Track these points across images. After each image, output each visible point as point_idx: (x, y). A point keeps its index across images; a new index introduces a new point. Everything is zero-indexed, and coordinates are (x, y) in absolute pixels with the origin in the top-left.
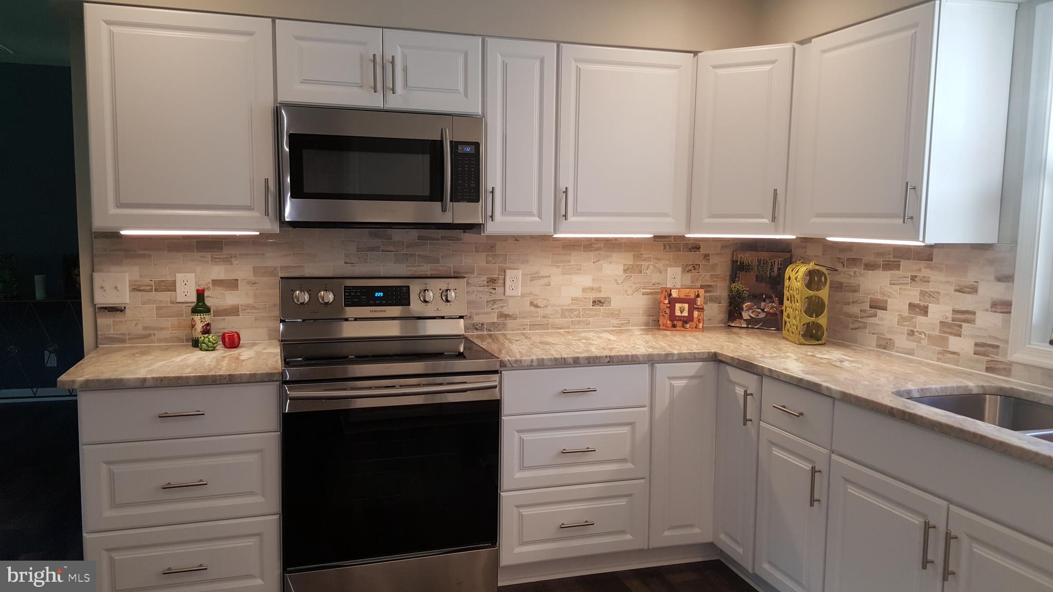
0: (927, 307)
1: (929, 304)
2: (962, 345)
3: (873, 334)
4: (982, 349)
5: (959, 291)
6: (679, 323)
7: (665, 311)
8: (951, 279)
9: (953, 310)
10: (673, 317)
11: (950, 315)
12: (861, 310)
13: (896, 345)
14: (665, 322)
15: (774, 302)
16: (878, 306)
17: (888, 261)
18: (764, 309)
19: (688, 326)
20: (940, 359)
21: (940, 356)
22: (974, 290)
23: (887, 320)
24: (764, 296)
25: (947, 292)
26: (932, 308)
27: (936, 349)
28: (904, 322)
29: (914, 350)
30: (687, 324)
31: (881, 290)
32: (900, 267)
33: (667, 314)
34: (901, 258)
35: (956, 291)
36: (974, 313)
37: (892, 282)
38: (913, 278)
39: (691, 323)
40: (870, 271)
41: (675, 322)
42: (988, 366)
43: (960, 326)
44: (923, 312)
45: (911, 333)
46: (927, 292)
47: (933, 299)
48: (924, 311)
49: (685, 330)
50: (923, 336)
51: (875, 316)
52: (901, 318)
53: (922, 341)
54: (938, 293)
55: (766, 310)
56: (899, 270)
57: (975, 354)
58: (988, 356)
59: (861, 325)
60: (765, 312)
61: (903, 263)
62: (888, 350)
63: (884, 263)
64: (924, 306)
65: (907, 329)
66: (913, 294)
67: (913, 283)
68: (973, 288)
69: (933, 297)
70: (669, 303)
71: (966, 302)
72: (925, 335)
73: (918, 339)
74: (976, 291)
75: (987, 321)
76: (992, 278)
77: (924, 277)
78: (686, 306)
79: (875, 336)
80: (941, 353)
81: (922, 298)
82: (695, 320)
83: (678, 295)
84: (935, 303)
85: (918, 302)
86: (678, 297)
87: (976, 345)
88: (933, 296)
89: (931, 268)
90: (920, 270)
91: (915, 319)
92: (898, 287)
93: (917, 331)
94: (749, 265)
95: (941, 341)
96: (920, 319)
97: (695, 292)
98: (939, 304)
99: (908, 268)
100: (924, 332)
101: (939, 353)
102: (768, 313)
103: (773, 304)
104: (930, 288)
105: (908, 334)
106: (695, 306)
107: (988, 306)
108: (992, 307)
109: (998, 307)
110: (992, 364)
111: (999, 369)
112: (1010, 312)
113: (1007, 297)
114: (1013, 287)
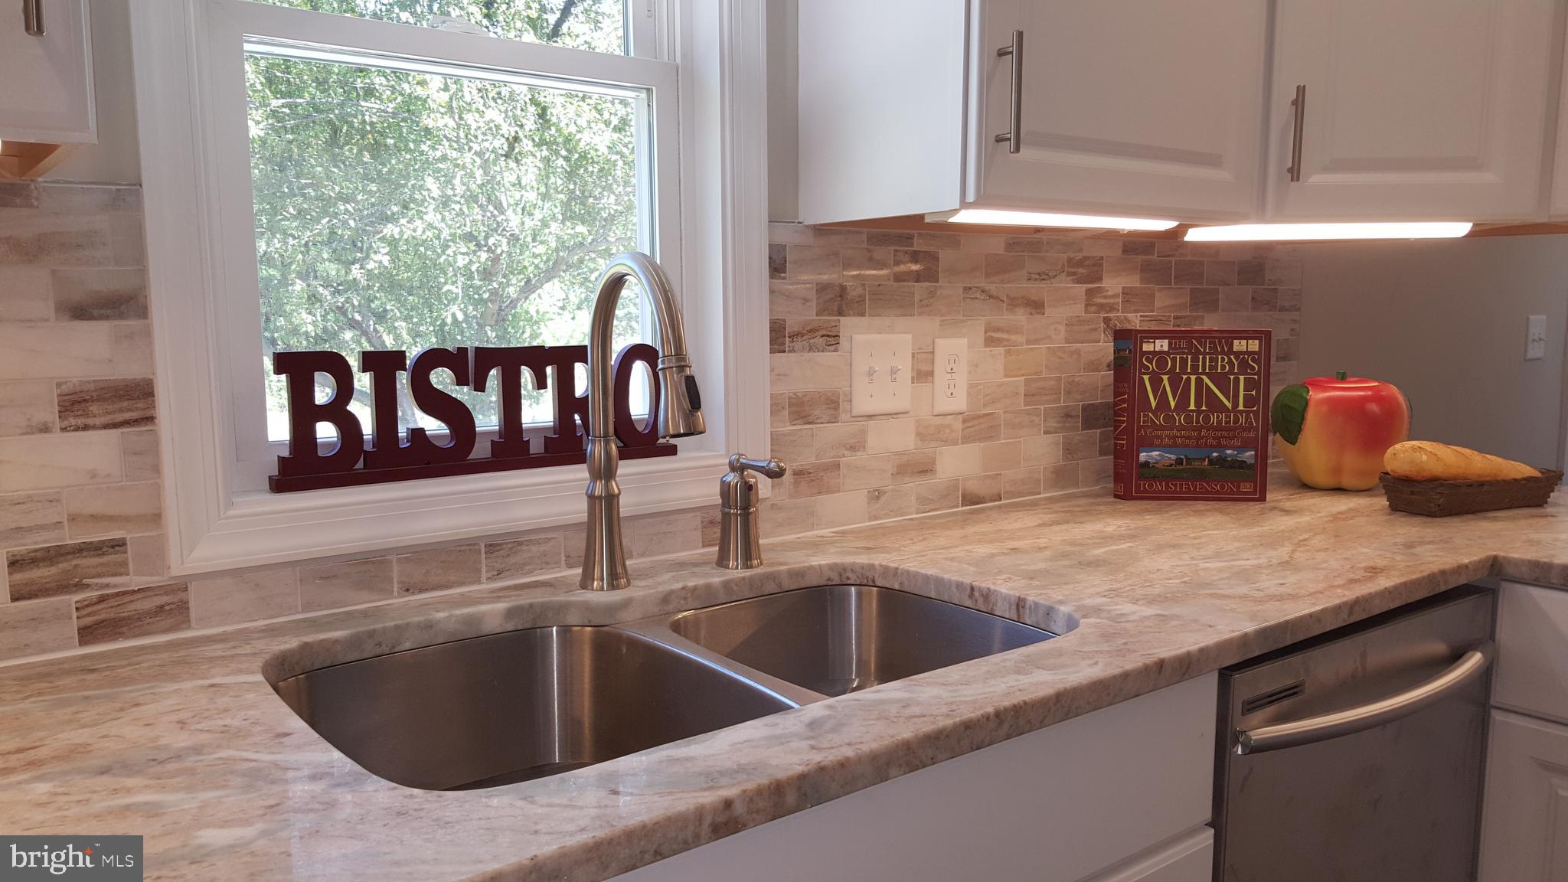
4: (43, 571)
42: (88, 620)
57: (18, 597)
58: (82, 586)
87: (14, 564)
107: (51, 415)
108: (64, 410)
109: (94, 408)
110: (104, 613)
111: (140, 617)
112: (150, 419)
113: (128, 370)
114: (148, 333)
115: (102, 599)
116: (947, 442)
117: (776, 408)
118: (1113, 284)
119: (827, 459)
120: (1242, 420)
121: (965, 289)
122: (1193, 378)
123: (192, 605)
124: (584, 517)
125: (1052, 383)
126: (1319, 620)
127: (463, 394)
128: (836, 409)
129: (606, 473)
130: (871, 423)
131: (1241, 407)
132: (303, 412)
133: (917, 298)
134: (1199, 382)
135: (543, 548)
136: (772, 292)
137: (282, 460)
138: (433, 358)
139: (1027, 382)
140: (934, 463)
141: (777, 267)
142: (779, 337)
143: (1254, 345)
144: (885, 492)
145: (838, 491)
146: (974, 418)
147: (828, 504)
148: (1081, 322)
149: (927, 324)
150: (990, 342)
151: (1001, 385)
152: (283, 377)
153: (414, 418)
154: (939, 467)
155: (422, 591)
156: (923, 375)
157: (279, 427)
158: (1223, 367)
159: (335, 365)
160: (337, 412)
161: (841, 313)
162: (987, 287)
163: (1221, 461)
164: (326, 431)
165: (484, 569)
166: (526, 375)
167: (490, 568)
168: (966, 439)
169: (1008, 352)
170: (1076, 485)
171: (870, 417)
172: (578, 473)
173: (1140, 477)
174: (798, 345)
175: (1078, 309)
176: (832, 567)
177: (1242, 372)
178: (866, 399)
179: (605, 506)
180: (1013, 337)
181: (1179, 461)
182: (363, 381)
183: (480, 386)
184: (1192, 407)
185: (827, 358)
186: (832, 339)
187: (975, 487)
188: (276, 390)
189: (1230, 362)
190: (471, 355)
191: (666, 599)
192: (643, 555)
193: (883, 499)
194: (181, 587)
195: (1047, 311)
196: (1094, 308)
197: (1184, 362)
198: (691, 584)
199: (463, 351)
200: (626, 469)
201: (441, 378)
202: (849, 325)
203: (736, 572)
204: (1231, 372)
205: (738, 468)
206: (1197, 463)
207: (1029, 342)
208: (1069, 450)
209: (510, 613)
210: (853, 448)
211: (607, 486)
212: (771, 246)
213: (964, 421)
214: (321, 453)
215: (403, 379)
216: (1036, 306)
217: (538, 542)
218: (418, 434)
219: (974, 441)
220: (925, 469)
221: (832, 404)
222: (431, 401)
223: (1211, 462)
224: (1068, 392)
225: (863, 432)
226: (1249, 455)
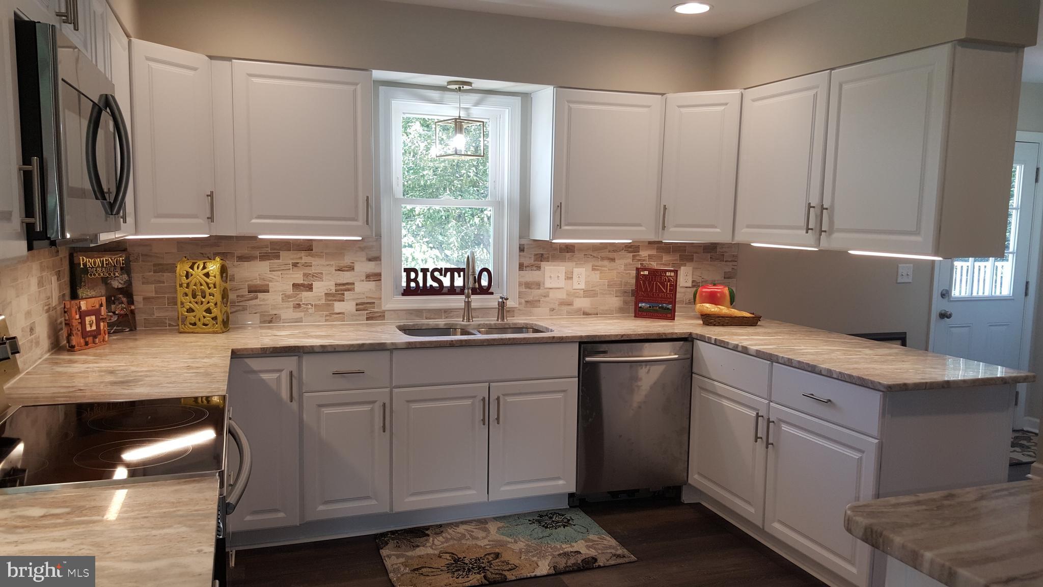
0: (312, 284)
1: (313, 282)
2: (347, 306)
3: (256, 313)
4: (361, 306)
5: (339, 270)
6: (90, 339)
7: (78, 328)
8: (332, 263)
9: (335, 284)
10: (85, 334)
11: (333, 288)
12: (238, 296)
13: (282, 318)
14: (79, 340)
15: (122, 303)
16: (257, 290)
17: (266, 253)
18: (115, 312)
19: (97, 340)
20: (328, 320)
21: (328, 318)
22: (351, 268)
23: (271, 300)
24: (113, 298)
25: (329, 272)
26: (316, 285)
27: (323, 314)
28: (288, 299)
29: (302, 318)
30: (96, 338)
31: (260, 277)
32: (280, 257)
33: (79, 331)
34: (280, 250)
35: (336, 270)
36: (354, 284)
37: (271, 269)
38: (295, 265)
39: (99, 336)
40: (246, 263)
41: (87, 339)
42: (368, 316)
43: (343, 294)
44: (308, 289)
45: (298, 306)
46: (310, 274)
47: (316, 278)
48: (310, 288)
49: (96, 345)
50: (310, 306)
51: (256, 298)
52: (285, 296)
53: (309, 310)
54: (322, 273)
55: (117, 312)
56: (279, 259)
57: (356, 311)
58: (367, 310)
59: (238, 308)
60: (117, 314)
61: (283, 254)
62: (273, 323)
63: (260, 255)
64: (309, 284)
65: (293, 304)
66: (298, 277)
67: (295, 268)
68: (350, 267)
69: (316, 277)
70: (80, 318)
71: (346, 277)
72: (312, 305)
73: (305, 309)
74: (353, 269)
75: (363, 288)
76: (364, 259)
77: (306, 263)
78: (93, 318)
79: (258, 315)
80: (328, 316)
81: (305, 279)
82: (102, 332)
83: (87, 307)
84: (319, 281)
85: (302, 282)
86: (86, 309)
87: (357, 305)
88: (318, 276)
89: (312, 256)
90: (301, 258)
91: (300, 295)
92: (280, 273)
93: (303, 304)
94: (93, 267)
95: (328, 306)
96: (305, 294)
97: (99, 301)
98: (323, 281)
99: (287, 257)
100: (310, 304)
101: (326, 316)
102: (119, 315)
103: (123, 305)
104: (313, 270)
105: (294, 307)
106: (101, 317)
107: (364, 278)
108: (366, 278)
109: (371, 277)
110: (371, 315)
111: (376, 317)
112: (380, 280)
113: (377, 271)
114: (381, 264)
115: (370, 313)
116: (577, 297)
117: (520, 284)
118: (644, 253)
119: (537, 298)
120: (668, 296)
121: (585, 255)
122: (655, 283)
123: (386, 316)
124: (463, 307)
125: (619, 282)
126: (609, 337)
127: (442, 278)
128: (540, 286)
129: (468, 297)
130: (551, 290)
131: (668, 292)
132: (409, 280)
133: (567, 257)
134: (656, 284)
135: (457, 313)
136: (519, 256)
137: (404, 290)
138: (435, 270)
139: (608, 282)
140: (573, 302)
141: (522, 249)
142: (521, 267)
143: (672, 274)
144: (555, 309)
145: (540, 307)
146: (587, 291)
147: (536, 310)
148: (630, 264)
149: (569, 265)
150: (593, 269)
151: (599, 282)
152: (405, 273)
153: (430, 282)
154: (574, 304)
155: (430, 319)
156: (569, 277)
157: (404, 284)
158: (663, 280)
159: (415, 270)
160: (415, 280)
161: (541, 261)
162: (593, 254)
163: (662, 307)
164: (413, 284)
165: (443, 315)
166: (456, 274)
167: (444, 316)
168: (584, 297)
169: (601, 273)
170: (629, 313)
171: (551, 288)
172: (463, 297)
173: (639, 311)
174: (528, 269)
175: (630, 261)
176: (524, 323)
177: (669, 282)
178: (548, 284)
179: (468, 304)
180: (603, 268)
181: (650, 307)
182: (421, 275)
183: (445, 276)
184: (654, 291)
185: (537, 272)
186: (539, 268)
187: (587, 310)
188: (404, 274)
189: (665, 279)
190: (443, 269)
191: (479, 325)
192: (482, 318)
193: (555, 311)
194: (384, 312)
195: (616, 261)
196: (636, 260)
197: (652, 278)
198: (486, 323)
199: (442, 268)
200: (473, 297)
201: (437, 274)
202: (543, 264)
203: (500, 321)
204: (666, 281)
205: (502, 298)
206: (655, 308)
207: (609, 270)
208: (625, 302)
209: (445, 324)
210: (545, 296)
211: (468, 299)
212: (520, 245)
213: (584, 291)
214: (412, 289)
215: (429, 274)
216: (613, 260)
217: (456, 312)
218: (431, 286)
219: (588, 297)
220: (570, 304)
221: (538, 285)
222: (434, 279)
223: (659, 308)
224: (625, 285)
225: (548, 292)
226: (670, 306)
